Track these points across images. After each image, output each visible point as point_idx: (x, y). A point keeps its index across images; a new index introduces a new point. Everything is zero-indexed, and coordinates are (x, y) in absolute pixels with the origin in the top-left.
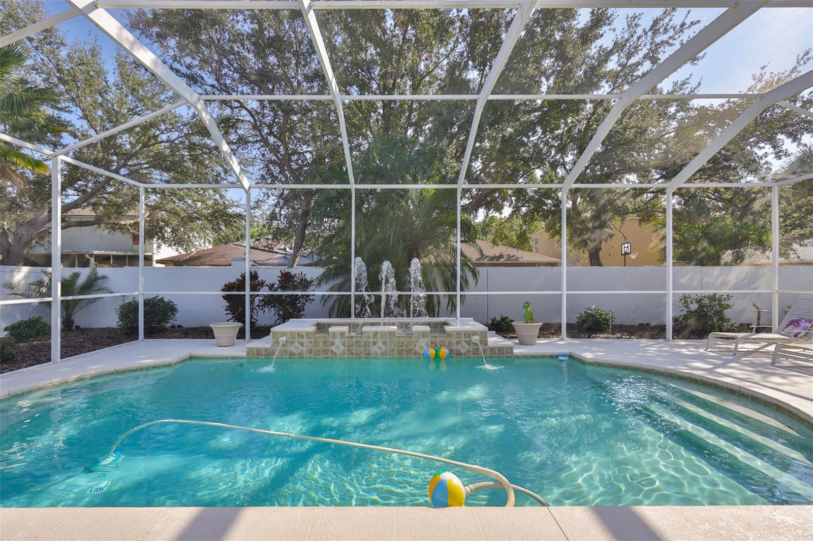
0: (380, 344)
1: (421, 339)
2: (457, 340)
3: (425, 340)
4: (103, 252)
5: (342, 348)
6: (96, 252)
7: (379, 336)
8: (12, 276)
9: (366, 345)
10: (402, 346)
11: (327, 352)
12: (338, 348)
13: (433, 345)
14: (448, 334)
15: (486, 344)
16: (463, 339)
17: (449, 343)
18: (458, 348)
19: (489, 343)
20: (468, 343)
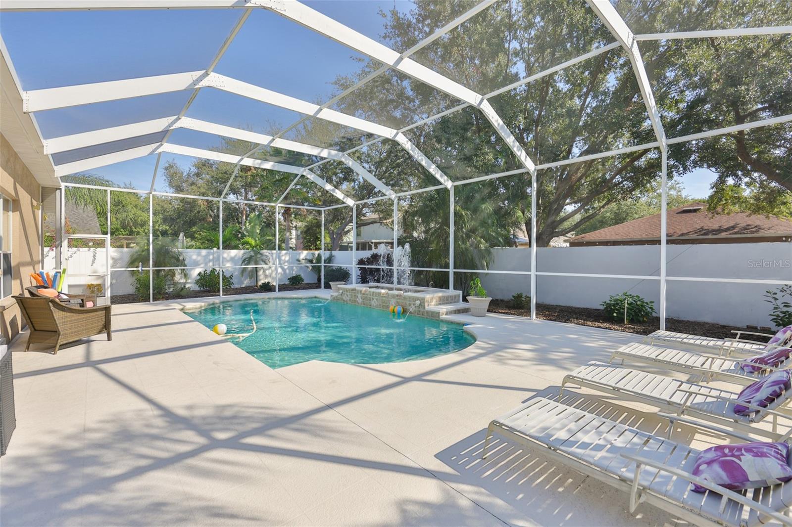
0: (375, 300)
1: (392, 300)
3: (394, 300)
4: (377, 241)
6: (373, 241)
7: (375, 295)
8: (299, 256)
9: (370, 299)
10: (383, 302)
11: (355, 301)
12: (360, 300)
13: (398, 304)
14: (405, 298)
15: (424, 308)
16: (412, 303)
17: (406, 304)
18: (410, 308)
19: (427, 308)
20: (414, 305)
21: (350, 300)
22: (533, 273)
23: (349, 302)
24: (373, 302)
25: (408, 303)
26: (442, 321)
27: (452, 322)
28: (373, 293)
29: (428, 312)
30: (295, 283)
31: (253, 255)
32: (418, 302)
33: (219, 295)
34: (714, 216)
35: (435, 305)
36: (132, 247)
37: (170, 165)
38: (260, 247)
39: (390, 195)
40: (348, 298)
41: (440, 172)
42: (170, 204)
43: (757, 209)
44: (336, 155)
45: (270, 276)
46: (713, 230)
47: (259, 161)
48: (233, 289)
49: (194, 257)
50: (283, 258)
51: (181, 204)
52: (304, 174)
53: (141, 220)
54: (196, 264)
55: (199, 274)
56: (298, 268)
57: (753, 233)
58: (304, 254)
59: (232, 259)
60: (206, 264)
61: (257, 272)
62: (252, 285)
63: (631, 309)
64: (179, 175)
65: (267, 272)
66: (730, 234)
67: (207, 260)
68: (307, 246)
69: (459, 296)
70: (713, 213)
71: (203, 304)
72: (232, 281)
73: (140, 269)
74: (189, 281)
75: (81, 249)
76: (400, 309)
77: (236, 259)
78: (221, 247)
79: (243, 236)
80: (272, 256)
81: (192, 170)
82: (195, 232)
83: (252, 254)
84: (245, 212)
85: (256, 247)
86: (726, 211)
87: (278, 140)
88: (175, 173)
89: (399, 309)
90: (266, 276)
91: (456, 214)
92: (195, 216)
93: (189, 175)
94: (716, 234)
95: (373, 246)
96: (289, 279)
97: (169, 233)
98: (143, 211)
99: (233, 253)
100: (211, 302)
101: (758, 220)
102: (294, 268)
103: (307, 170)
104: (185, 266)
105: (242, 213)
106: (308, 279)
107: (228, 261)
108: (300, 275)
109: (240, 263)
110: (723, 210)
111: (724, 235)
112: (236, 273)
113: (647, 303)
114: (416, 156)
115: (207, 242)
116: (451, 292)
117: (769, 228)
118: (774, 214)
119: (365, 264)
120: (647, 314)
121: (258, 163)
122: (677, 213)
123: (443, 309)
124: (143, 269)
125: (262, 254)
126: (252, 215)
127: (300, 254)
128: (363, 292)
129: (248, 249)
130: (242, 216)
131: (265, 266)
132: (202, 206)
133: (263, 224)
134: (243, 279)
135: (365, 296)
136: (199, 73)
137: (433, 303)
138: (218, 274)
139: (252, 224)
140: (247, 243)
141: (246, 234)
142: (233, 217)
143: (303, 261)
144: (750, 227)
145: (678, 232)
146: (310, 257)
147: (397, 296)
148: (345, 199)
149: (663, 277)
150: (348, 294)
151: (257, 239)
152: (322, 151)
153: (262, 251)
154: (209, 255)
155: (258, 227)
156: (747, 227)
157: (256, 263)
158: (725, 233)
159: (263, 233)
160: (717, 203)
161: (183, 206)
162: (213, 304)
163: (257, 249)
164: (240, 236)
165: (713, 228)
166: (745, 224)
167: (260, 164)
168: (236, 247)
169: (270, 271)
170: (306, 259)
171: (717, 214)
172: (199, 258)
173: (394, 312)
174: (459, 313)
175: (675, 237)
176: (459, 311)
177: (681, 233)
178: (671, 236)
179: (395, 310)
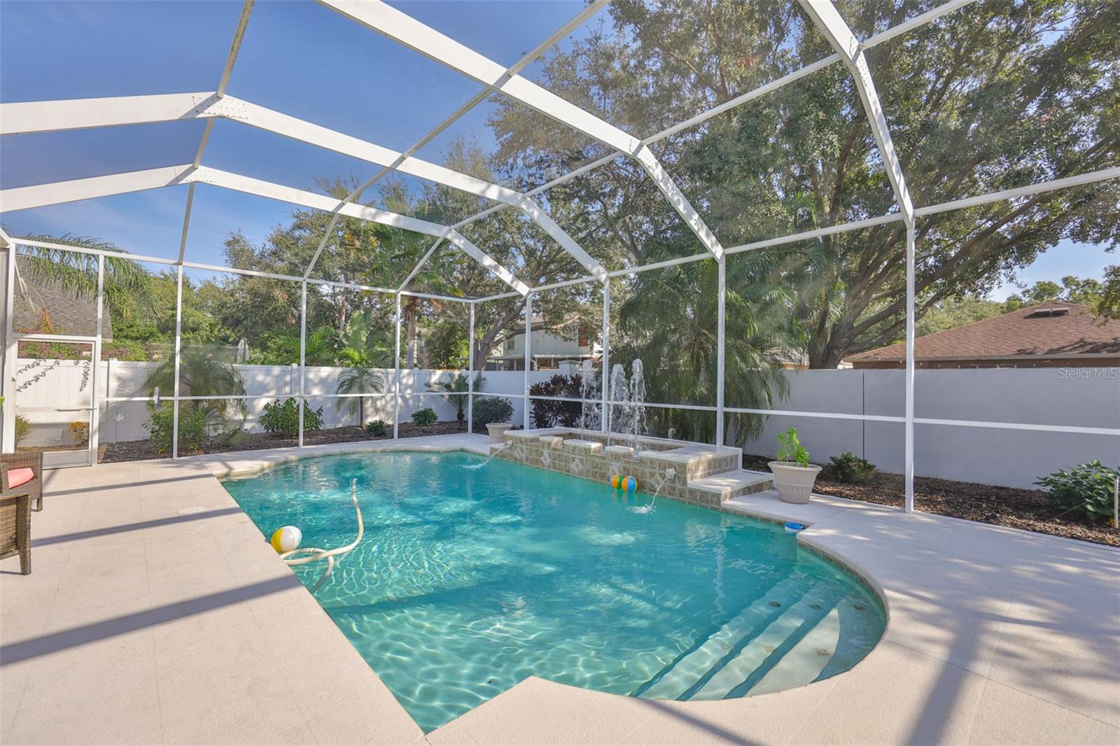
0: (577, 461)
1: (614, 463)
2: (651, 470)
3: (618, 464)
4: (543, 356)
5: (549, 459)
6: (536, 356)
7: (577, 452)
8: (430, 378)
9: (567, 460)
10: (596, 468)
11: (538, 461)
12: (546, 460)
13: (626, 472)
14: (641, 461)
15: (685, 483)
16: (657, 471)
17: (643, 473)
18: (652, 481)
19: (691, 483)
20: (663, 476)
21: (527, 459)
22: (909, 420)
23: (525, 462)
24: (573, 466)
25: (647, 471)
26: (727, 512)
27: (750, 517)
28: (574, 448)
29: (692, 492)
30: (422, 423)
31: (357, 375)
32: (671, 472)
33: (297, 445)
34: (1107, 321)
35: (702, 477)
36: (156, 361)
37: (234, 238)
38: (367, 362)
39: (599, 273)
40: (524, 456)
41: (705, 227)
42: (232, 295)
44: (512, 197)
45: (383, 410)
47: (372, 210)
48: (323, 431)
49: (260, 378)
50: (404, 381)
51: (248, 296)
52: (449, 237)
53: (193, 322)
54: (262, 389)
55: (266, 407)
56: (428, 398)
58: (437, 376)
59: (323, 382)
60: (279, 389)
61: (362, 403)
62: (355, 424)
64: (249, 254)
65: (379, 404)
67: (281, 383)
68: (435, 363)
69: (737, 456)
70: (1106, 316)
71: (266, 464)
72: (321, 418)
73: (155, 398)
74: (250, 417)
75: (61, 362)
76: (632, 482)
77: (329, 381)
78: (303, 362)
79: (341, 346)
80: (387, 377)
81: (267, 247)
82: (267, 339)
83: (355, 373)
84: (344, 310)
85: (360, 363)
87: (410, 159)
88: (242, 250)
89: (629, 481)
90: (377, 410)
91: (729, 305)
92: (269, 314)
93: (262, 254)
94: (1114, 351)
95: (536, 363)
96: (413, 416)
97: (230, 340)
98: (196, 309)
99: (325, 371)
100: (283, 459)
102: (422, 397)
103: (454, 231)
104: (243, 392)
105: (340, 312)
106: (444, 414)
107: (316, 385)
108: (431, 410)
109: (336, 389)
112: (329, 405)
114: (670, 194)
115: (285, 354)
116: (719, 448)
119: (541, 394)
121: (370, 214)
122: (1025, 318)
123: (724, 485)
124: (161, 398)
125: (370, 375)
126: (356, 314)
127: (430, 374)
128: (552, 446)
129: (348, 366)
130: (341, 316)
131: (375, 395)
132: (281, 300)
133: (371, 328)
134: (339, 414)
135: (557, 452)
137: (699, 474)
138: (298, 406)
139: (355, 329)
140: (347, 357)
141: (346, 343)
142: (326, 318)
143: (436, 386)
145: (1041, 346)
146: (446, 380)
147: (624, 456)
148: (515, 283)
150: (524, 447)
151: (362, 351)
152: (488, 187)
153: (370, 370)
154: (285, 376)
155: (364, 332)
157: (362, 390)
159: (370, 343)
161: (251, 299)
162: (286, 462)
163: (363, 368)
164: (336, 346)
167: (375, 215)
168: (329, 363)
169: (383, 401)
170: (440, 383)
172: (268, 379)
173: (620, 486)
174: (750, 493)
175: (1039, 354)
176: (749, 488)
177: (1046, 349)
178: (1030, 353)
179: (623, 483)
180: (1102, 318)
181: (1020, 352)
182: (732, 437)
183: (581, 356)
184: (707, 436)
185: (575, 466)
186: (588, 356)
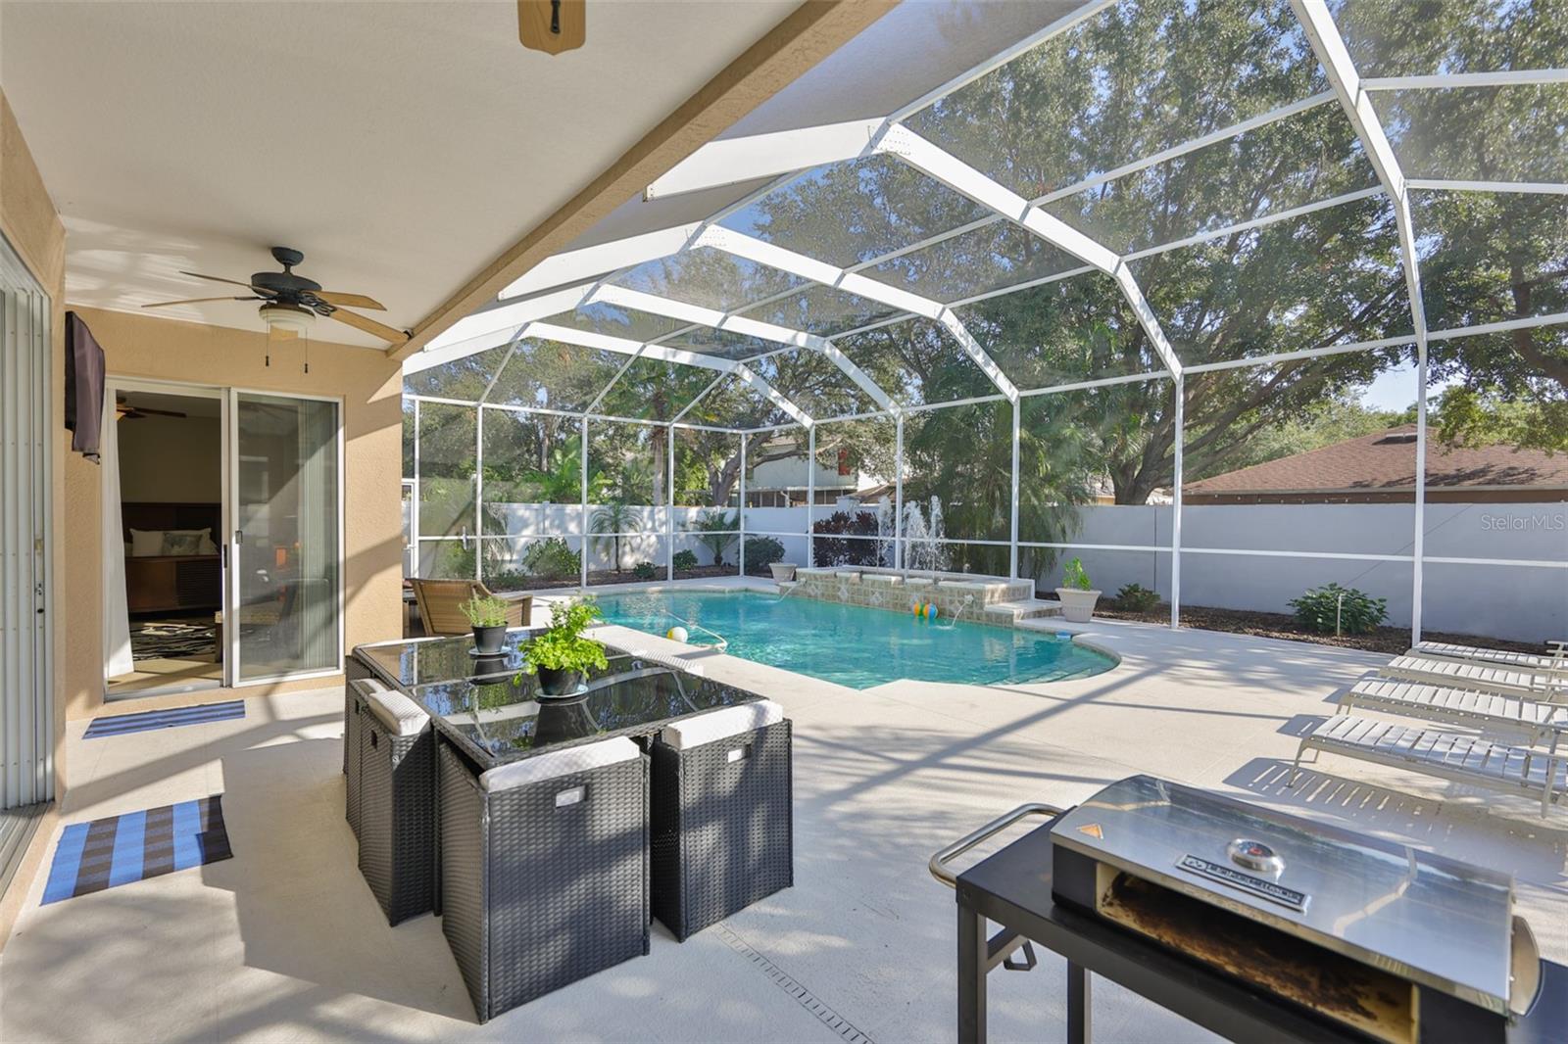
0: (877, 594)
1: (914, 593)
2: (950, 598)
3: (917, 594)
4: (796, 489)
6: (789, 489)
7: (876, 585)
8: (686, 516)
9: (866, 594)
10: (897, 599)
11: (835, 597)
12: (844, 595)
13: (928, 601)
14: (941, 590)
15: (982, 608)
16: (956, 598)
17: (942, 600)
18: (952, 608)
19: (988, 607)
20: (962, 603)
21: (823, 595)
22: (1176, 549)
23: (820, 598)
24: (873, 599)
25: (947, 599)
26: (1018, 629)
27: (1038, 632)
28: (873, 581)
29: (988, 615)
30: (685, 565)
32: (969, 598)
33: (578, 585)
35: (1000, 602)
40: (819, 593)
43: (1531, 439)
46: (1446, 477)
49: (520, 515)
52: (735, 371)
57: (1522, 482)
61: (619, 544)
62: (613, 565)
63: (1346, 612)
66: (1479, 484)
69: (1030, 587)
70: (1447, 445)
73: (463, 538)
76: (933, 609)
86: (1471, 442)
87: (733, 318)
89: (930, 609)
91: (1023, 444)
94: (1454, 484)
95: (787, 497)
96: (672, 558)
101: (1531, 458)
103: (743, 365)
104: (508, 532)
106: (704, 558)
108: (690, 551)
110: (1466, 439)
111: (1467, 485)
113: (1373, 602)
116: (1014, 580)
117: (1552, 475)
118: (1562, 449)
119: (824, 532)
120: (1374, 620)
122: (1375, 444)
123: (1016, 609)
125: (626, 512)
127: (686, 512)
128: (849, 580)
135: (856, 587)
136: (695, 226)
137: (995, 599)
143: (692, 526)
144: (1516, 472)
145: (1380, 476)
146: (703, 518)
147: (922, 587)
148: (800, 416)
149: (1418, 559)
150: (819, 583)
153: (626, 508)
156: (1509, 473)
157: (616, 529)
158: (1471, 482)
160: (1456, 427)
165: (1446, 472)
166: (1505, 466)
169: (640, 541)
170: (696, 522)
171: (1456, 447)
173: (921, 613)
174: (1040, 617)
175: (1376, 488)
176: (1039, 612)
177: (1385, 480)
178: (1367, 486)
179: (924, 611)
180: (1444, 448)
181: (1357, 484)
182: (1026, 570)
183: (843, 488)
184: (1002, 571)
185: (874, 599)
186: (852, 487)
